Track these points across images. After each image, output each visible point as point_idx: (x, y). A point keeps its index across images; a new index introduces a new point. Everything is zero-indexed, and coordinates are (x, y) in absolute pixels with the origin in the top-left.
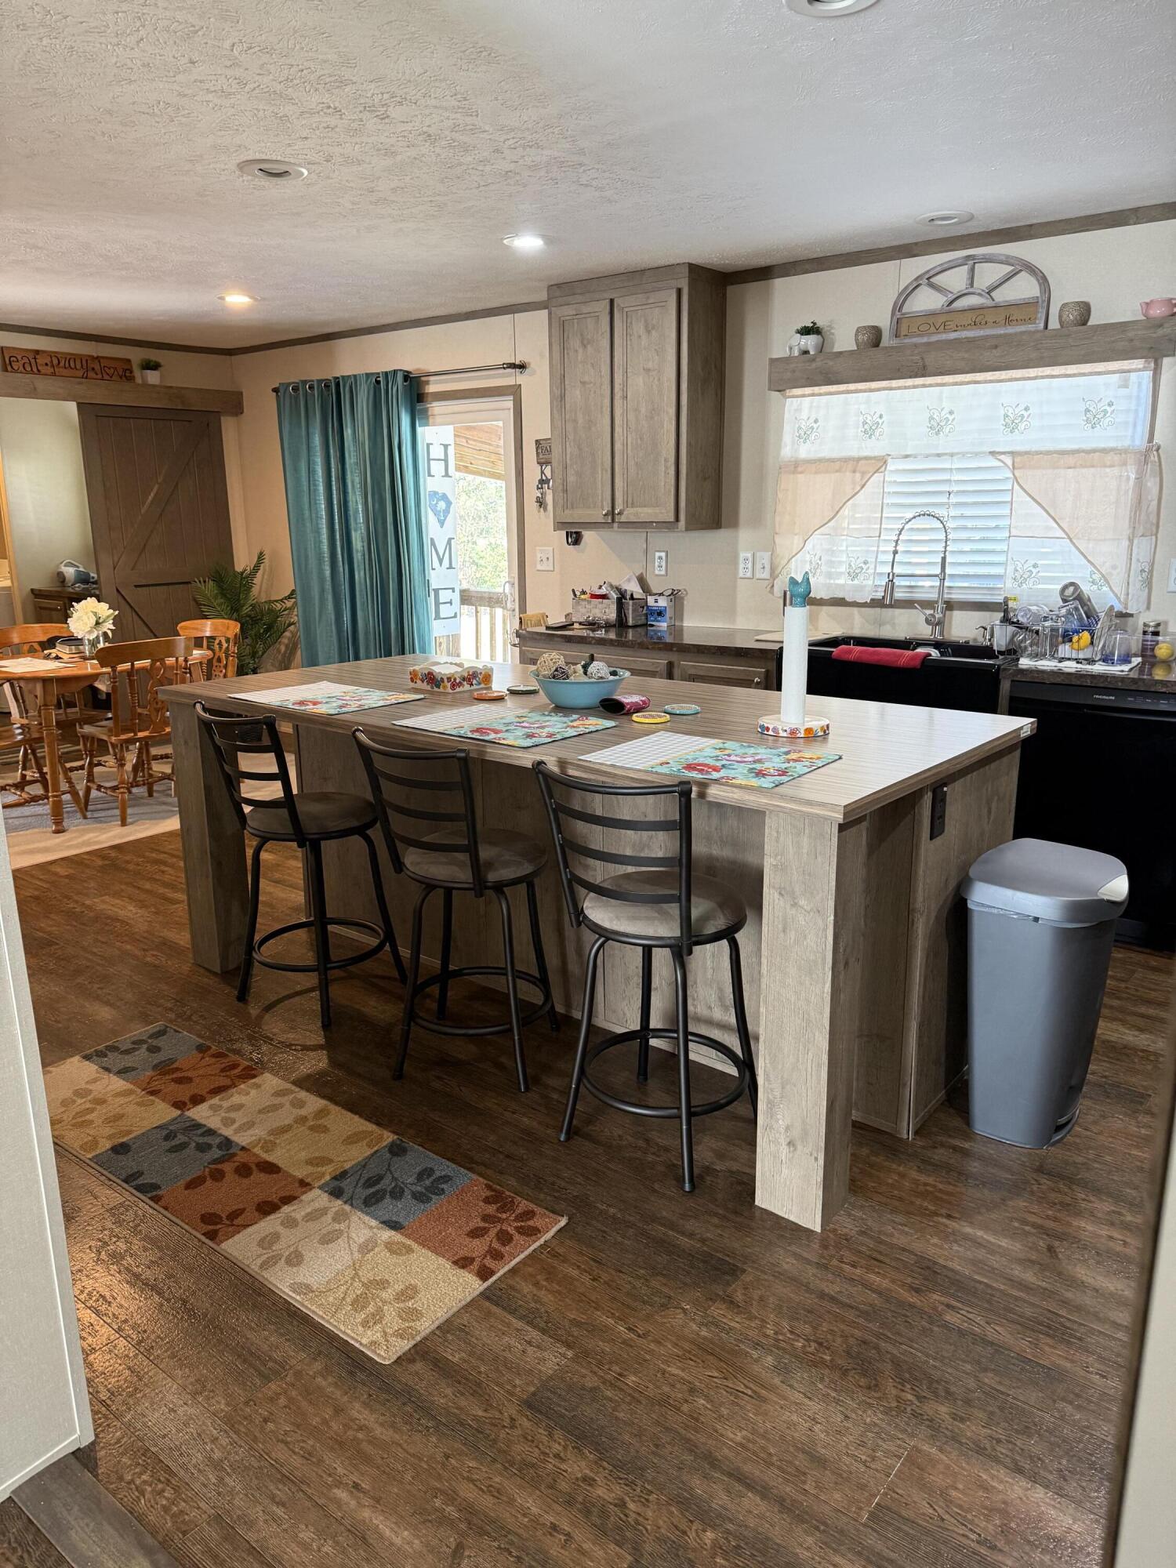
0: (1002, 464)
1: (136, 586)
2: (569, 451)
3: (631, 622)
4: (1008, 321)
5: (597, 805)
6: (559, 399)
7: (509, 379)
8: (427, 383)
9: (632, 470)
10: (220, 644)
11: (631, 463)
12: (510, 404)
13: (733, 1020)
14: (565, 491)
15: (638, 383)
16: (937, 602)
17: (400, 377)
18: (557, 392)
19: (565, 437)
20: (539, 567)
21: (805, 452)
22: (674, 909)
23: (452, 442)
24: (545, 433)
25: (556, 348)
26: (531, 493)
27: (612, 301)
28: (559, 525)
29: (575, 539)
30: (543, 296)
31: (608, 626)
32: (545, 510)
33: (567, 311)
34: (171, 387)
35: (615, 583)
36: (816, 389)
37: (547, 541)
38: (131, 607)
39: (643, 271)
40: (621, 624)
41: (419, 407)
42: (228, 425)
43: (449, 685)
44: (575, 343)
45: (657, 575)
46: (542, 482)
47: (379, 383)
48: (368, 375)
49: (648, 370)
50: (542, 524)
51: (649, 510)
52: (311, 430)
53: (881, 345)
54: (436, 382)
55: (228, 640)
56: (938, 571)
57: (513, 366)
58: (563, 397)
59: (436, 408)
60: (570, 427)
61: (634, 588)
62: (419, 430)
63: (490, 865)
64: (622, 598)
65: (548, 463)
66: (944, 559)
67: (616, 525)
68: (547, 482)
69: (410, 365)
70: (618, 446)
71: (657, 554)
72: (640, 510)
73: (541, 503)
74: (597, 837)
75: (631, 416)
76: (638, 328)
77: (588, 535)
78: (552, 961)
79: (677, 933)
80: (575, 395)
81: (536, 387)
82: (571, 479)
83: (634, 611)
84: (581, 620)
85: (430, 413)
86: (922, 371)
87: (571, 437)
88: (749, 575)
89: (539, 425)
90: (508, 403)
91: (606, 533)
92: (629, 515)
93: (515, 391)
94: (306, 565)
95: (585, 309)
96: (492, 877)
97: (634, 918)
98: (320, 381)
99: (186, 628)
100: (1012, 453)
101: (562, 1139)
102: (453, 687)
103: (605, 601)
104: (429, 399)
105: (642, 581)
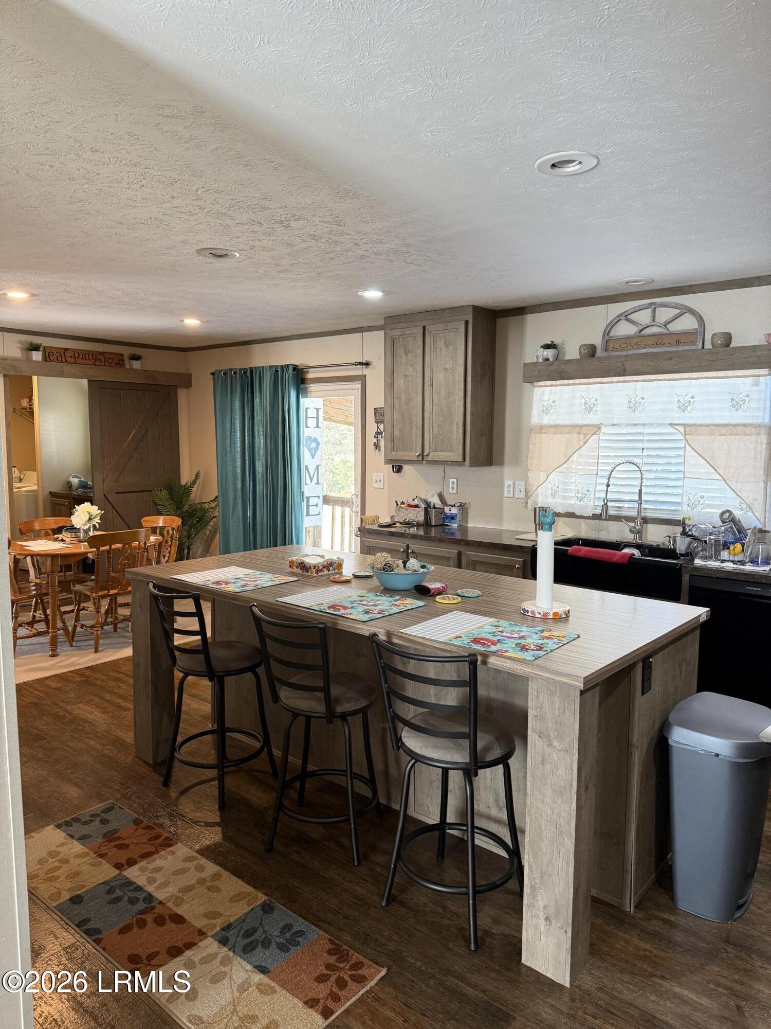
0: (677, 432)
1: (116, 493)
2: (395, 417)
3: (433, 523)
4: (678, 343)
5: (411, 667)
6: (390, 385)
7: (359, 371)
8: (308, 372)
9: (436, 430)
10: (168, 531)
11: (435, 424)
12: (359, 386)
13: (505, 817)
14: (393, 440)
15: (440, 377)
16: (636, 518)
17: (291, 369)
18: (389, 381)
19: (393, 407)
20: (375, 485)
21: (546, 420)
22: (466, 743)
23: (321, 407)
24: (380, 404)
25: (389, 359)
26: (371, 440)
27: (424, 328)
28: (388, 461)
29: (399, 469)
30: (382, 322)
31: (419, 525)
32: (379, 450)
33: (396, 333)
34: (147, 371)
35: (423, 497)
36: (554, 382)
37: (379, 471)
38: (112, 506)
39: (444, 309)
40: (427, 524)
41: (302, 386)
42: (182, 394)
43: (314, 571)
44: (400, 351)
45: (451, 493)
46: (377, 433)
47: (278, 372)
48: (271, 367)
49: (446, 369)
50: (377, 459)
51: (446, 454)
52: (233, 399)
53: (596, 356)
54: (313, 372)
55: (173, 529)
56: (637, 498)
57: (361, 364)
58: (392, 384)
59: (313, 387)
60: (396, 402)
61: (435, 501)
62: (302, 400)
63: (338, 700)
64: (428, 504)
65: (382, 422)
66: (640, 491)
67: (424, 462)
68: (381, 433)
69: (297, 361)
70: (426, 414)
71: (451, 480)
72: (440, 453)
73: (377, 446)
74: (412, 689)
75: (435, 397)
76: (441, 344)
77: (406, 468)
78: (378, 766)
79: (467, 760)
80: (400, 383)
81: (376, 377)
82: (397, 433)
83: (436, 516)
84: (401, 521)
85: (308, 390)
86: (623, 372)
87: (397, 407)
88: (511, 495)
89: (376, 399)
90: (358, 385)
91: (419, 467)
92: (434, 456)
93: (362, 379)
94: (226, 483)
95: (408, 332)
96: (339, 709)
97: (436, 747)
98: (241, 370)
99: (146, 521)
100: (685, 425)
101: (383, 905)
102: (317, 572)
103: (416, 509)
104: (309, 382)
105: (441, 497)
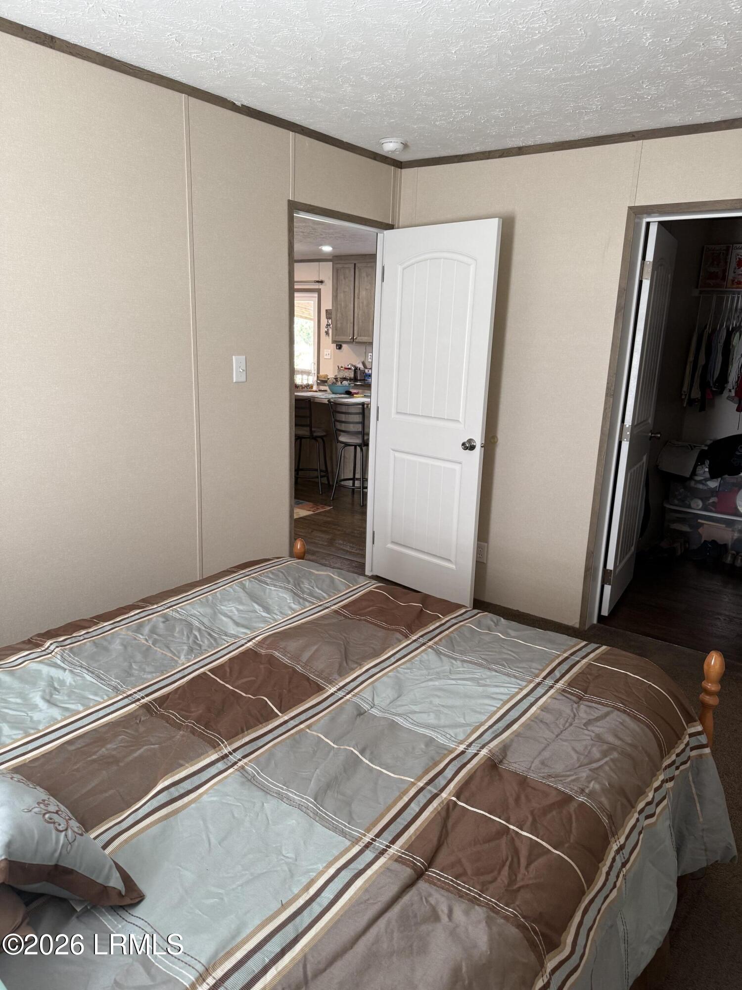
2: (338, 315)
3: (359, 378)
6: (335, 297)
7: (316, 286)
9: (361, 324)
11: (360, 321)
14: (336, 330)
15: (364, 293)
18: (335, 294)
19: (337, 310)
20: (325, 357)
24: (330, 307)
25: (335, 281)
26: (323, 329)
27: (355, 264)
28: (333, 342)
29: (339, 347)
30: (331, 258)
31: (350, 380)
32: (329, 336)
33: (339, 266)
35: (354, 364)
37: (328, 348)
39: (366, 255)
40: (355, 379)
44: (342, 277)
45: (369, 362)
46: (327, 325)
49: (367, 289)
50: (327, 341)
51: (366, 338)
57: (318, 282)
58: (337, 296)
60: (339, 307)
61: (360, 366)
64: (356, 368)
65: (330, 318)
67: (354, 343)
68: (330, 325)
70: (356, 315)
71: (370, 354)
72: (363, 338)
73: (327, 333)
75: (361, 305)
76: (364, 275)
77: (344, 346)
80: (341, 296)
81: (327, 290)
82: (339, 325)
83: (360, 374)
84: (341, 377)
87: (339, 310)
89: (327, 304)
90: (316, 295)
91: (351, 345)
92: (360, 339)
93: (319, 291)
95: (346, 266)
103: (350, 370)
105: (364, 364)
